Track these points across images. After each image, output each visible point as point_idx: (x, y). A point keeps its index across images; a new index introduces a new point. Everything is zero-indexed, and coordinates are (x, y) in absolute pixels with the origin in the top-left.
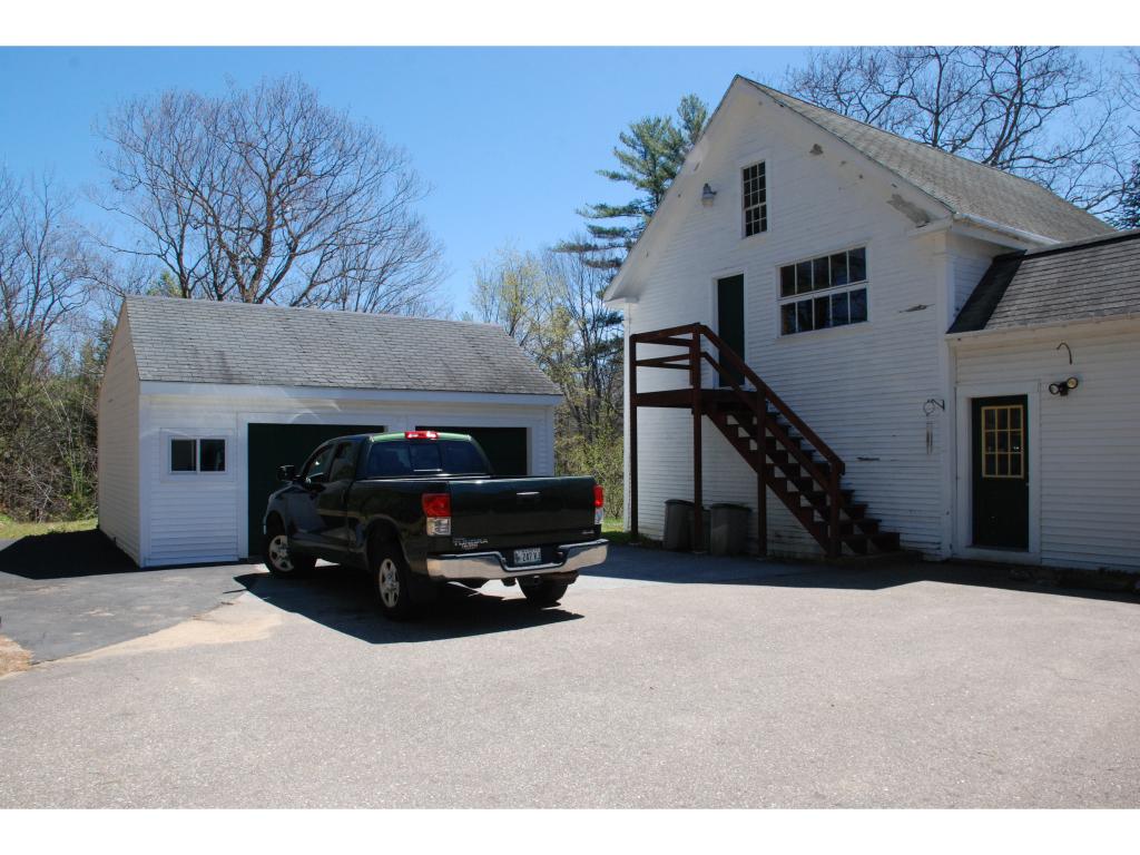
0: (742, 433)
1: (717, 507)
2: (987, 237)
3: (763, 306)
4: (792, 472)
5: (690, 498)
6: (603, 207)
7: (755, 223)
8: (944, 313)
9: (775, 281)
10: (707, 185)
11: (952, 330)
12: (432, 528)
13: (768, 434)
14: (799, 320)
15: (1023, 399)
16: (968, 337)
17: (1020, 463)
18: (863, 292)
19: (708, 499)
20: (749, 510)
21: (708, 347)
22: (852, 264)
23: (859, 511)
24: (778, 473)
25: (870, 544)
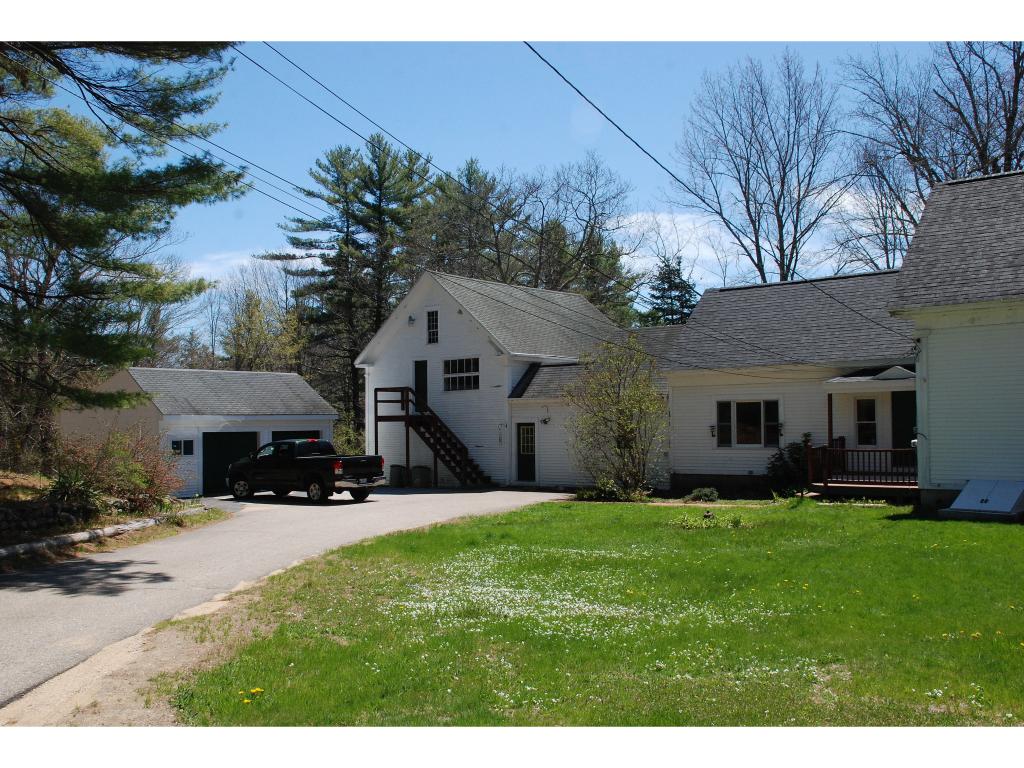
0: (427, 435)
1: (415, 467)
2: (525, 360)
3: (436, 377)
4: (448, 452)
5: (404, 463)
6: (300, 221)
7: (433, 338)
8: (507, 389)
9: (441, 366)
10: (410, 317)
11: (509, 397)
12: (337, 472)
13: (438, 435)
14: (451, 385)
15: (533, 424)
16: (515, 400)
17: (532, 449)
18: (478, 377)
19: (412, 464)
20: (429, 469)
21: (411, 396)
22: (473, 364)
23: (476, 468)
24: (442, 452)
25: (479, 480)
